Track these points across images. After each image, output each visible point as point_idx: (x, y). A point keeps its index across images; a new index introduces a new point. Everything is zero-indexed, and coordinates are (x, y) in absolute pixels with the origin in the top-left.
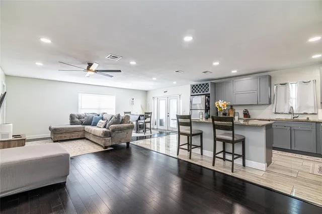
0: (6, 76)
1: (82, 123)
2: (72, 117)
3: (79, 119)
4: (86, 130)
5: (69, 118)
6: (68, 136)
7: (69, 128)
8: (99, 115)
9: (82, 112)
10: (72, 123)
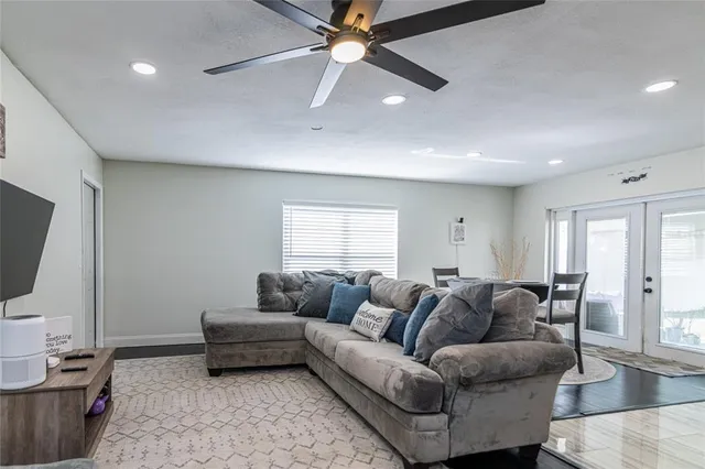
0: (107, 163)
1: (294, 308)
2: (264, 283)
3: (285, 290)
4: (310, 339)
5: (255, 286)
6: (251, 356)
7: (255, 326)
8: (351, 281)
9: (293, 268)
10: (266, 304)
